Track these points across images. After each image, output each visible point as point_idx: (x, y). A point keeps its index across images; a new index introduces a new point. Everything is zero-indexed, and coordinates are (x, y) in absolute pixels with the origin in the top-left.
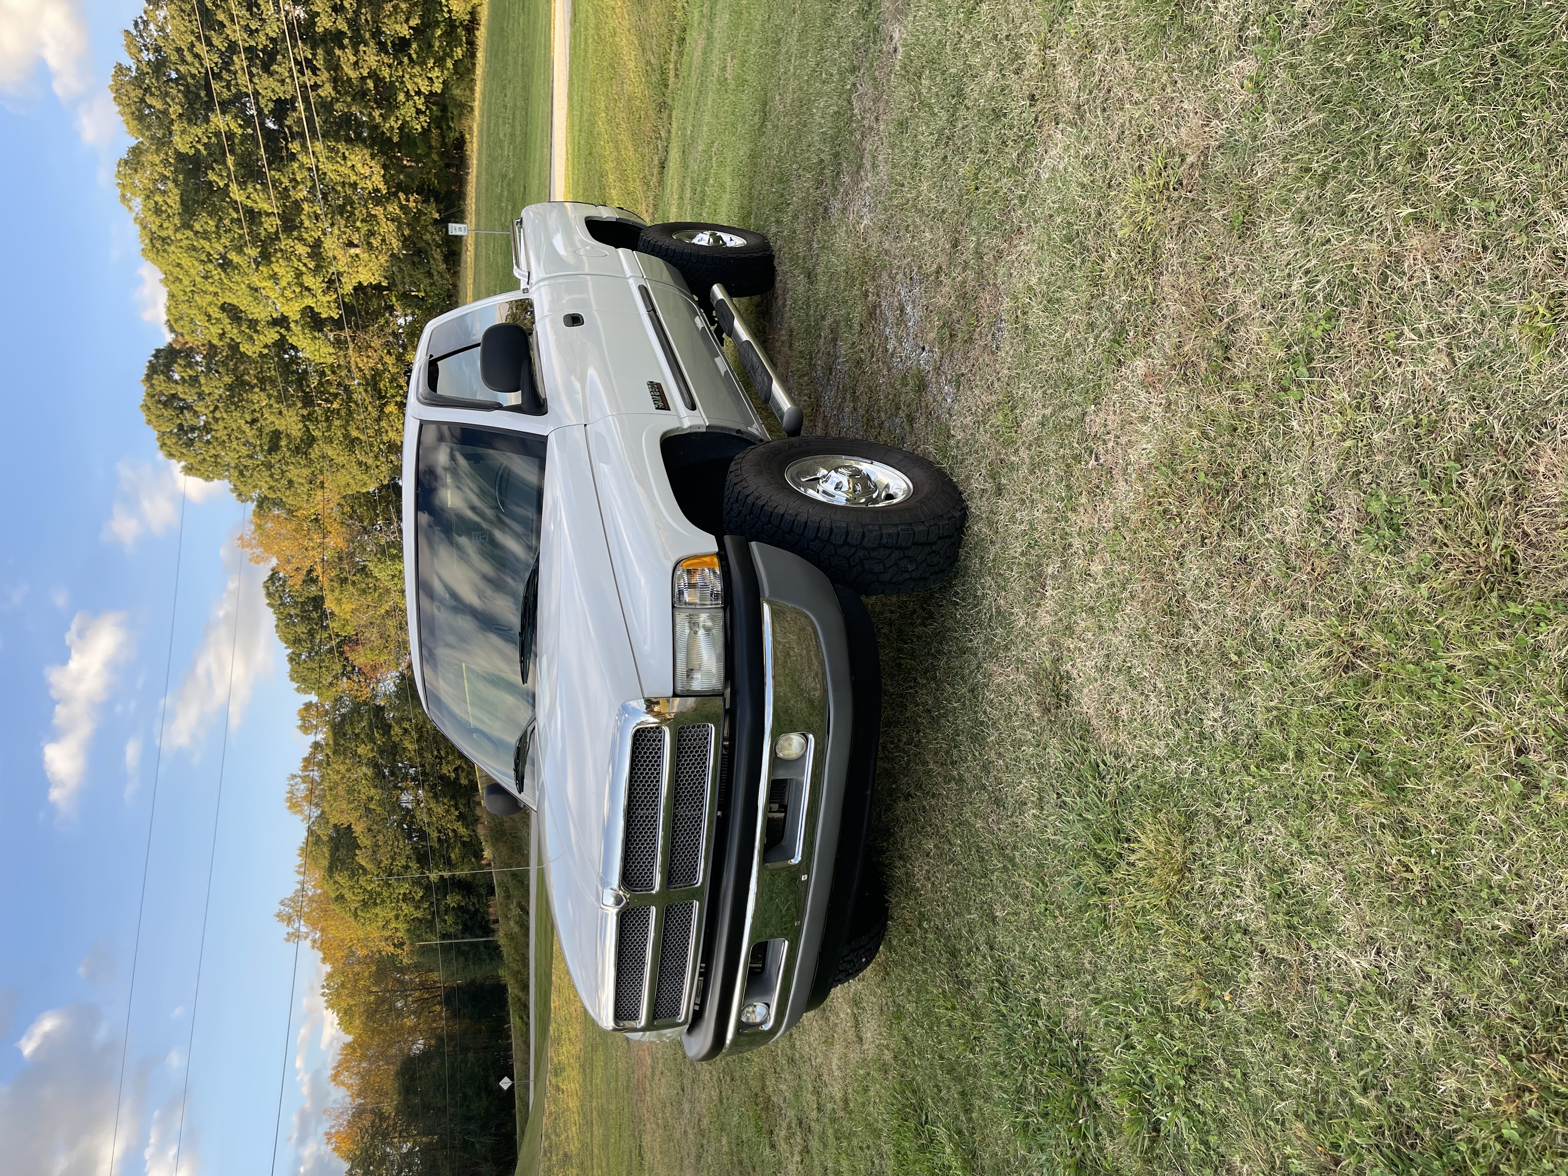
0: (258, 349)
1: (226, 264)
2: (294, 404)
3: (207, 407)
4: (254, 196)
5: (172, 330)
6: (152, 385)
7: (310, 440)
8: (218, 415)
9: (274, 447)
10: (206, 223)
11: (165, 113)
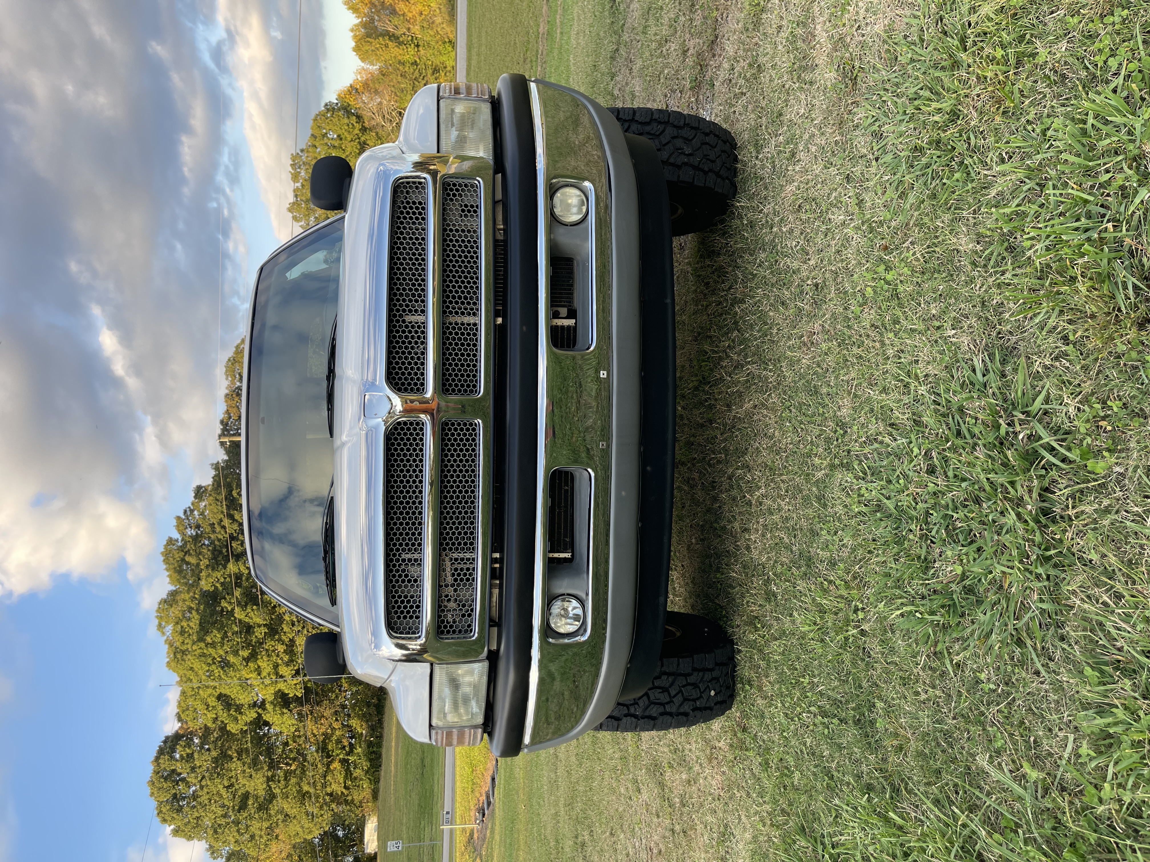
0: (239, 726)
1: (225, 664)
2: (262, 768)
3: (196, 777)
4: (252, 614)
5: (180, 719)
6: (158, 765)
7: (271, 797)
8: (204, 783)
9: (243, 806)
10: (215, 636)
11: (198, 565)
